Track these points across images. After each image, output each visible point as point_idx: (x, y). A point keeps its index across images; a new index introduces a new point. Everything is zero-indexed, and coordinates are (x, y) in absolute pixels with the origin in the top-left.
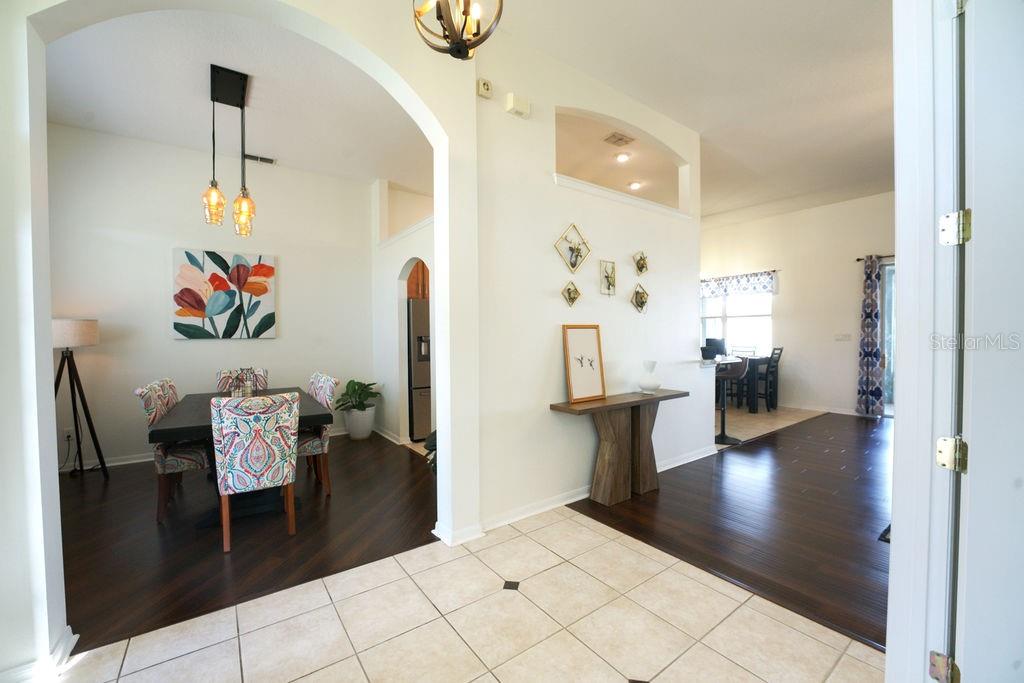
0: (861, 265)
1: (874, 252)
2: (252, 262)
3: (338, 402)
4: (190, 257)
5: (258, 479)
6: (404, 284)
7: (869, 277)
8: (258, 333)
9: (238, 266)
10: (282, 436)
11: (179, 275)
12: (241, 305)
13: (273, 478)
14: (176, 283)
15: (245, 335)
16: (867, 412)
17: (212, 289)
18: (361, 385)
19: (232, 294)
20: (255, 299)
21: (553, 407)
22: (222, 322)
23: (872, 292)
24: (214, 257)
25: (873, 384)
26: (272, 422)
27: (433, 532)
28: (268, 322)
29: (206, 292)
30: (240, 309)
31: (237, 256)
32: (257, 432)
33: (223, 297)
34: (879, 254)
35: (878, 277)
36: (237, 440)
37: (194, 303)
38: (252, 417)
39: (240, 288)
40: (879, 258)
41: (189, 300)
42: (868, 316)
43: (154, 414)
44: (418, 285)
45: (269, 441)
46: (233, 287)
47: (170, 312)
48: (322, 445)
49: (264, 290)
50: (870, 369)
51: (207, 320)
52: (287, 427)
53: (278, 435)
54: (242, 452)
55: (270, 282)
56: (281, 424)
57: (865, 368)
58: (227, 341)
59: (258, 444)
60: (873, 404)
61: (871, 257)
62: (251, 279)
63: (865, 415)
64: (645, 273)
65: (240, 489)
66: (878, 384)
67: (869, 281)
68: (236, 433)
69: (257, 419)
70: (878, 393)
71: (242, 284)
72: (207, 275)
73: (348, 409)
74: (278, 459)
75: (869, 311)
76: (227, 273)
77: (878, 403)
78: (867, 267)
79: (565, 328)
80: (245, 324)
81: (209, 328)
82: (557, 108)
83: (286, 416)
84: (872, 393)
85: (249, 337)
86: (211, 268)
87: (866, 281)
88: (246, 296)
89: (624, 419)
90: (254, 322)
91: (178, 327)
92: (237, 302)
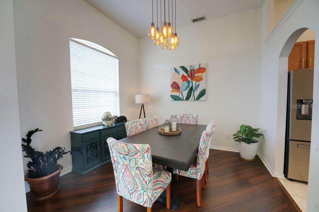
2: (197, 67)
3: (234, 135)
4: (176, 70)
5: (131, 195)
8: (198, 98)
9: (191, 70)
11: (172, 77)
12: (192, 86)
14: (172, 80)
15: (193, 99)
17: (182, 80)
18: (249, 128)
19: (189, 82)
20: (197, 83)
22: (185, 94)
24: (183, 68)
28: (203, 93)
29: (180, 82)
30: (191, 89)
31: (191, 66)
33: (186, 83)
37: (177, 88)
38: (122, 156)
39: (192, 80)
41: (175, 86)
46: (189, 79)
47: (169, 91)
48: (196, 173)
49: (201, 79)
51: (180, 93)
52: (143, 169)
53: (138, 172)
55: (203, 75)
56: (139, 166)
58: (187, 101)
59: (128, 173)
62: (196, 75)
71: (192, 77)
72: (181, 76)
73: (240, 140)
74: (140, 188)
76: (187, 74)
80: (194, 94)
81: (181, 97)
83: (141, 161)
85: (195, 100)
86: (182, 73)
88: (194, 82)
90: (197, 93)
91: (172, 96)
92: (191, 86)
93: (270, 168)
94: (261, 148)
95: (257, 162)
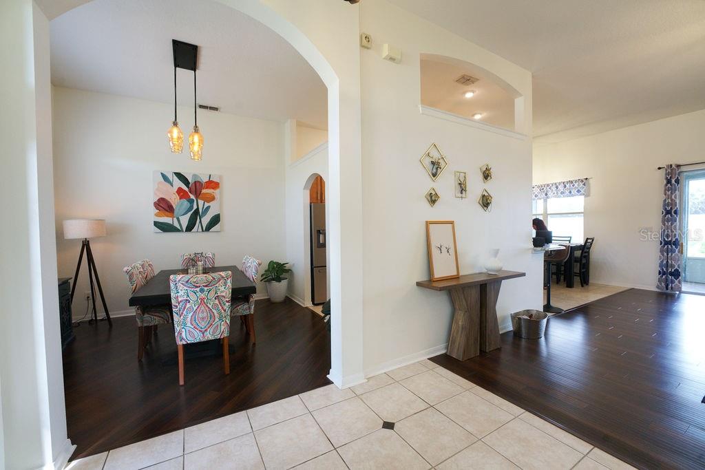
0: (663, 172)
1: (674, 162)
2: (205, 179)
3: (262, 276)
4: (164, 176)
5: (203, 334)
6: (308, 192)
7: (669, 181)
8: (208, 228)
9: (195, 182)
10: (220, 303)
11: (157, 189)
12: (198, 209)
13: (214, 332)
14: (155, 194)
15: (200, 230)
16: (667, 289)
17: (178, 198)
18: (278, 264)
19: (191, 201)
20: (207, 205)
21: (418, 284)
22: (185, 220)
23: (672, 193)
24: (180, 176)
25: (672, 266)
26: (212, 292)
27: (328, 376)
28: (216, 220)
29: (174, 200)
30: (197, 211)
31: (195, 176)
32: (202, 300)
33: (185, 203)
34: (678, 163)
35: (677, 181)
36: (188, 305)
37: (167, 209)
38: (198, 289)
39: (197, 196)
40: (678, 166)
41: (164, 206)
42: (668, 212)
43: (135, 285)
44: (317, 193)
45: (210, 306)
46: (192, 197)
47: (151, 214)
48: (250, 308)
49: (213, 199)
50: (670, 254)
51: (175, 219)
52: (223, 296)
53: (217, 302)
54: (191, 314)
55: (216, 192)
56: (219, 294)
57: (665, 254)
58: (188, 234)
59: (203, 308)
60: (672, 282)
61: (671, 165)
62: (204, 191)
63: (665, 291)
64: (490, 182)
65: (191, 340)
66: (676, 267)
67: (669, 185)
68: (187, 300)
69: (202, 291)
70: (676, 274)
71: (198, 194)
72: (175, 189)
73: (269, 281)
74: (217, 319)
75: (669, 208)
76: (188, 187)
77: (676, 282)
78: (667, 174)
79: (428, 224)
80: (200, 222)
81: (176, 225)
82: (421, 54)
83: (222, 289)
84: (671, 274)
85: (203, 231)
86: (178, 184)
87: (666, 185)
88: (201, 202)
89: (475, 294)
90: (206, 220)
91: (156, 224)
92: (195, 207)
93: (300, 301)
94: (291, 287)
95: (288, 302)
